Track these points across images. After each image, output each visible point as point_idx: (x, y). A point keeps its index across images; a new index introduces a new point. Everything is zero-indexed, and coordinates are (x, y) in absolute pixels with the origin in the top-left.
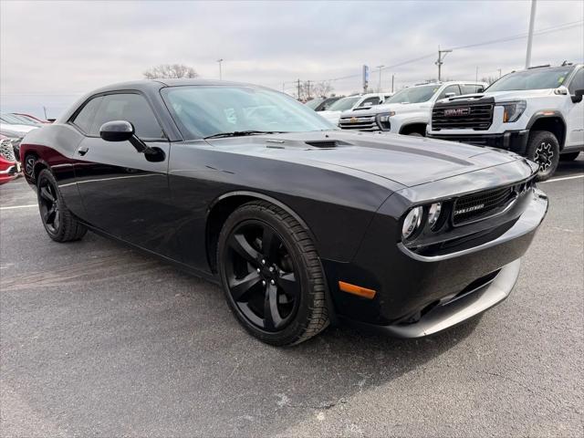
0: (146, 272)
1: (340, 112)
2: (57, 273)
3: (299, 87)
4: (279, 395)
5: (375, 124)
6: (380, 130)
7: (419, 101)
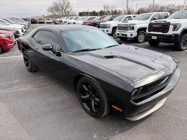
0: (56, 85)
1: (117, 21)
2: (30, 84)
3: (104, 7)
4: (94, 134)
5: (129, 28)
6: (131, 30)
7: (144, 20)
